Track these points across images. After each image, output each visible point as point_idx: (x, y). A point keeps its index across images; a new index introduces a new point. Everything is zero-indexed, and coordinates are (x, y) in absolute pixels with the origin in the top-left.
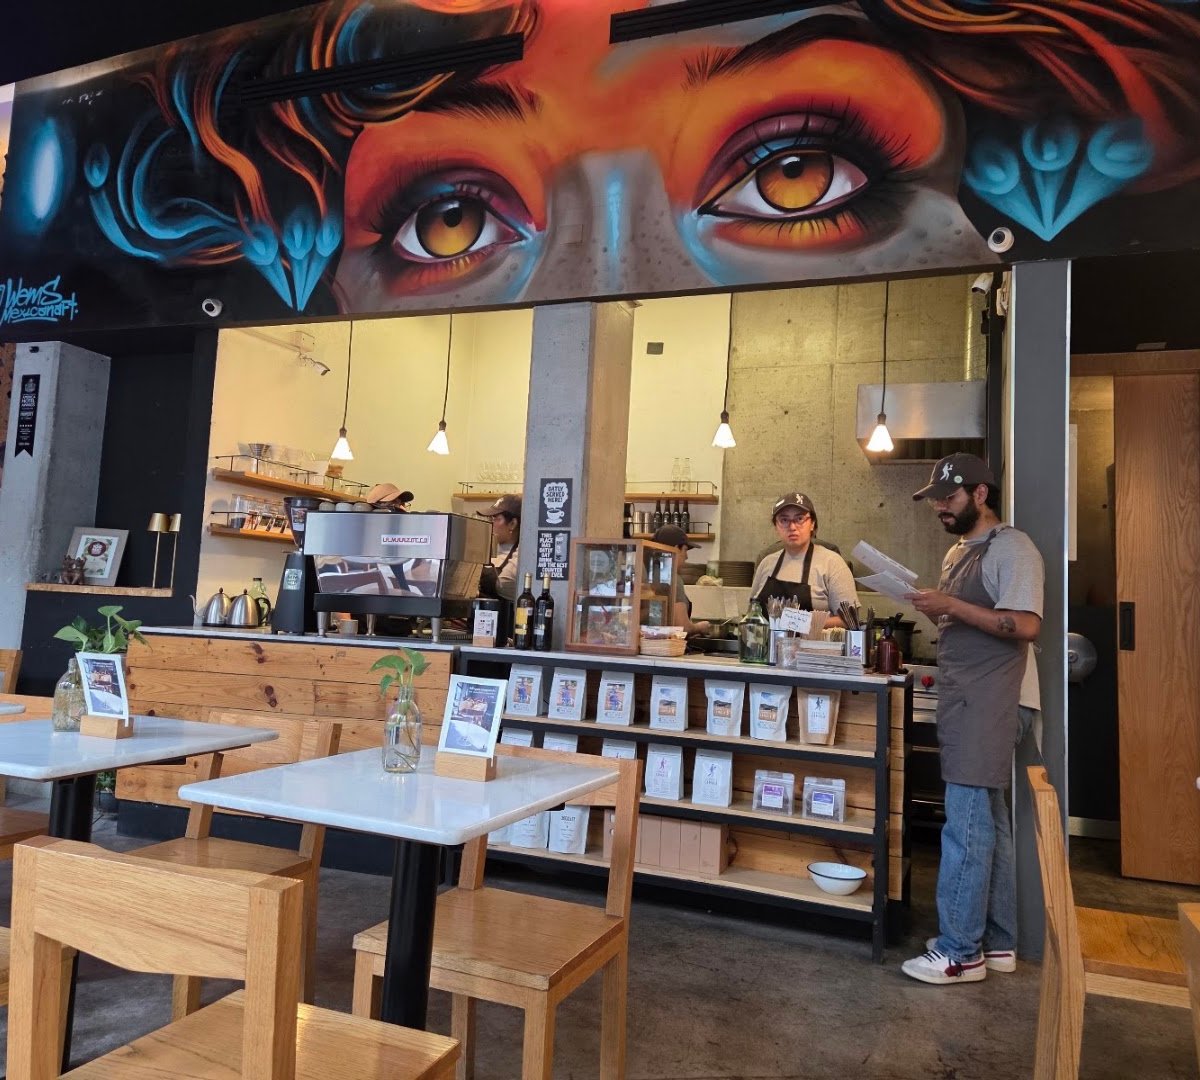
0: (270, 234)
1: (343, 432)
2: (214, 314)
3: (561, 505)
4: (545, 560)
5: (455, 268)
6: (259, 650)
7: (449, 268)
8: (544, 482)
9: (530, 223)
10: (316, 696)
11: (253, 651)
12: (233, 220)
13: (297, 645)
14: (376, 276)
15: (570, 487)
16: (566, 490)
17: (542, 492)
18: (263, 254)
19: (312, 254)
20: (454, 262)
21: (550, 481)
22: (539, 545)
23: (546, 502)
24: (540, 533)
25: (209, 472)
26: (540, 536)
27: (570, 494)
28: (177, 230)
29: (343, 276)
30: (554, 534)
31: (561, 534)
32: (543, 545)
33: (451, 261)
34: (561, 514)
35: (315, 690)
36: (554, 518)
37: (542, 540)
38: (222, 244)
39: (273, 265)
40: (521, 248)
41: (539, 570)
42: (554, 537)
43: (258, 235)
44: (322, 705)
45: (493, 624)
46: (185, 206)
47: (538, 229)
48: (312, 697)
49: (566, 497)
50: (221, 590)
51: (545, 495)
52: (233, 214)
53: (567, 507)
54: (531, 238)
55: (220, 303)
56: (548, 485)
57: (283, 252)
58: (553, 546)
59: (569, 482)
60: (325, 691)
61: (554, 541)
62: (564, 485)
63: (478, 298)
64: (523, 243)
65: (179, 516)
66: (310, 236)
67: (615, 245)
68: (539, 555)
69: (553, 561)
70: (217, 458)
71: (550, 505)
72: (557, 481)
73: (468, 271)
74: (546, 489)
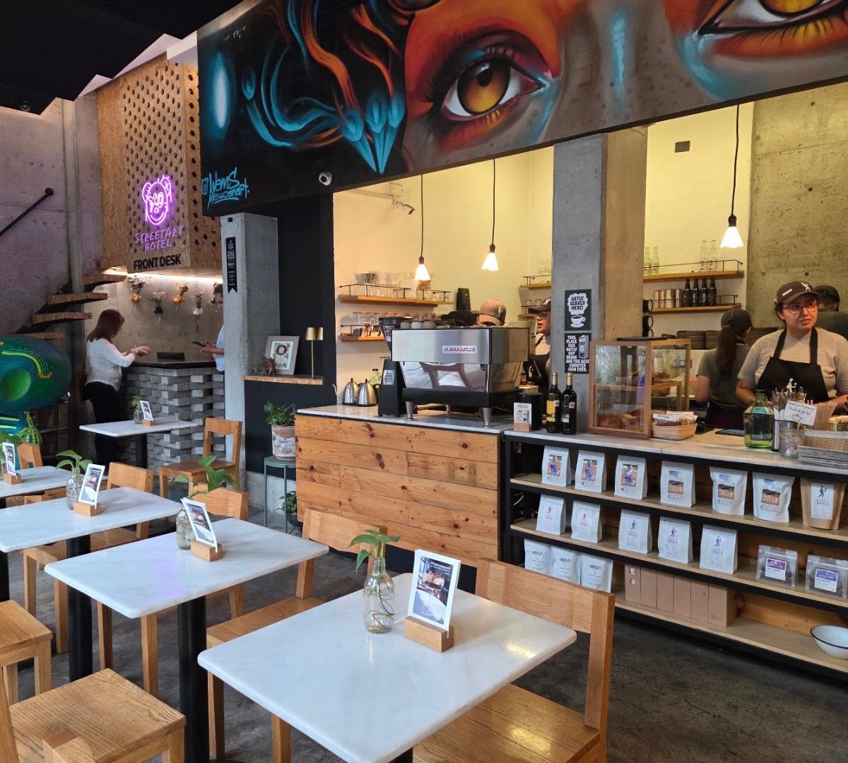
0: (357, 116)
1: (421, 260)
2: (327, 183)
3: (582, 312)
4: (571, 358)
5: (488, 122)
6: (371, 429)
7: (484, 121)
8: (568, 293)
9: (547, 71)
10: (409, 463)
11: (367, 429)
12: (333, 109)
13: (394, 426)
14: (431, 137)
15: (589, 297)
16: (586, 299)
17: (566, 301)
18: (354, 133)
19: (386, 127)
20: (488, 117)
21: (573, 292)
22: (566, 346)
23: (570, 310)
24: (566, 335)
25: (336, 297)
26: (566, 338)
27: (589, 302)
28: (300, 123)
29: (408, 142)
30: (578, 336)
31: (583, 336)
32: (569, 345)
33: (486, 116)
34: (583, 319)
35: (407, 458)
36: (577, 323)
37: (568, 341)
38: (328, 129)
39: (361, 140)
40: (540, 94)
41: (567, 366)
42: (578, 339)
43: (350, 118)
44: (412, 469)
45: (528, 413)
46: (302, 103)
47: (554, 76)
48: (406, 463)
49: (586, 306)
50: (352, 380)
51: (569, 304)
52: (332, 104)
53: (587, 314)
54: (548, 85)
55: (329, 173)
56: (571, 296)
57: (367, 130)
58: (577, 345)
59: (588, 292)
60: (414, 459)
61: (578, 341)
62: (584, 295)
63: (507, 145)
64: (542, 90)
65: (322, 329)
66: (384, 114)
67: (621, 79)
68: (567, 353)
69: (578, 358)
70: (341, 287)
71: (573, 312)
72: (578, 292)
73: (500, 121)
74: (570, 299)
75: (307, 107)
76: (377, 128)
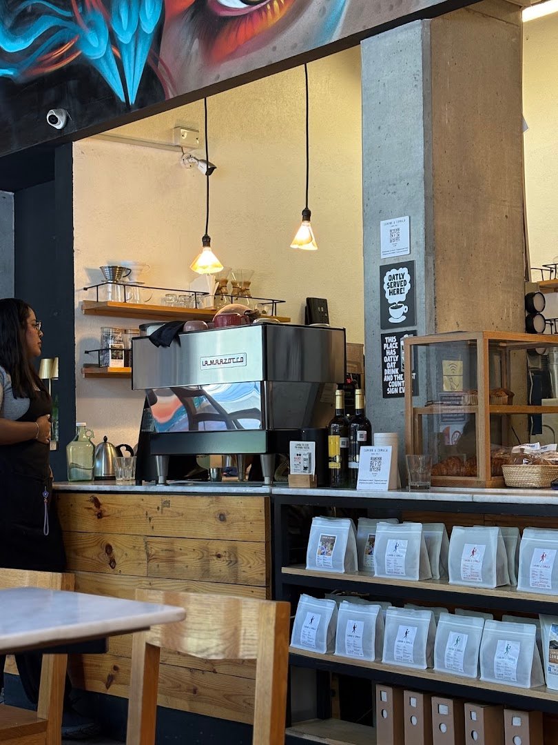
0: (99, 19)
1: (206, 241)
2: (59, 126)
3: (402, 298)
4: (391, 371)
5: (269, 14)
6: (97, 504)
7: (263, 13)
8: (384, 269)
10: (148, 555)
12: (68, 14)
13: (130, 496)
14: (196, 42)
15: (411, 273)
16: (407, 278)
17: (382, 283)
18: (96, 48)
19: (138, 34)
20: (269, 7)
21: (389, 267)
22: (384, 353)
23: (387, 295)
24: (383, 336)
25: (77, 305)
26: (383, 342)
27: (412, 282)
28: (25, 38)
29: (166, 54)
30: (399, 336)
31: (406, 336)
32: (388, 353)
33: (266, 5)
34: (404, 309)
35: (146, 547)
36: (397, 316)
37: (386, 346)
38: (62, 45)
39: (105, 57)
41: (385, 385)
42: (398, 341)
43: (91, 25)
44: (154, 564)
45: (310, 458)
46: (29, 10)
48: (144, 556)
49: (408, 287)
50: (105, 439)
51: (385, 287)
52: (70, 8)
53: (410, 300)
56: (388, 274)
57: (113, 40)
58: (398, 352)
59: (410, 265)
60: (156, 548)
61: (399, 345)
62: (405, 270)
63: (295, 46)
65: (57, 359)
68: (384, 366)
69: (400, 372)
70: (85, 289)
71: (392, 299)
72: (397, 266)
73: (284, 12)
74: (386, 280)
75: (35, 14)
76: (125, 38)
